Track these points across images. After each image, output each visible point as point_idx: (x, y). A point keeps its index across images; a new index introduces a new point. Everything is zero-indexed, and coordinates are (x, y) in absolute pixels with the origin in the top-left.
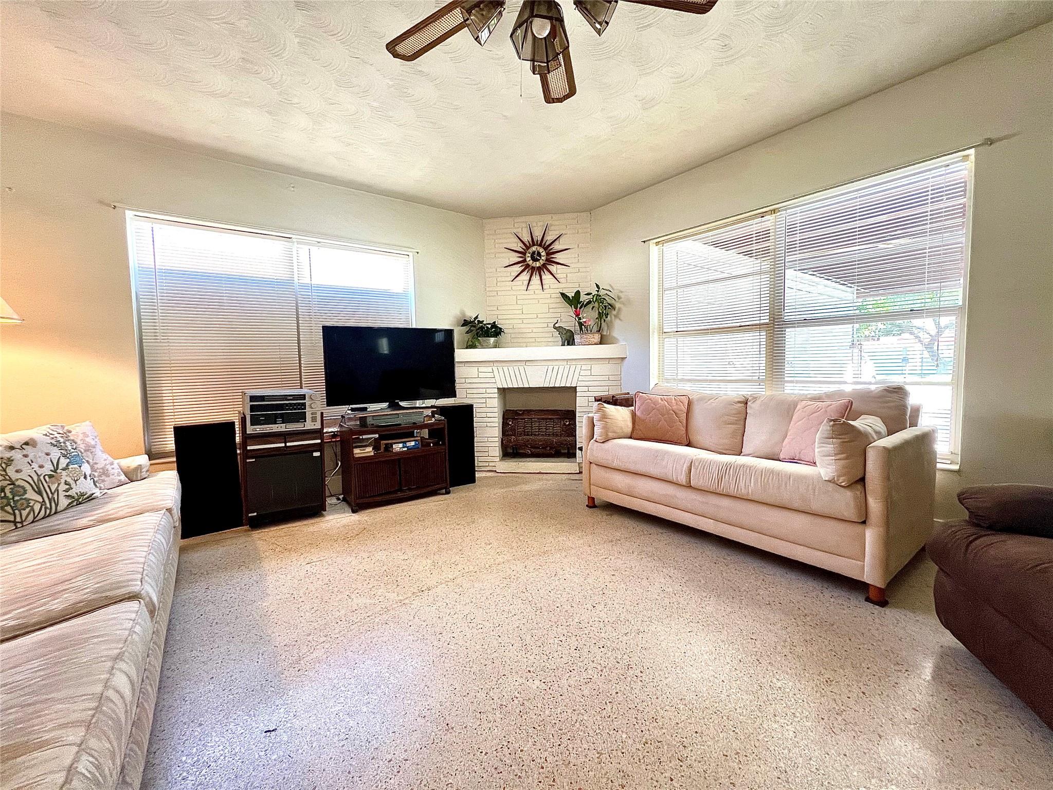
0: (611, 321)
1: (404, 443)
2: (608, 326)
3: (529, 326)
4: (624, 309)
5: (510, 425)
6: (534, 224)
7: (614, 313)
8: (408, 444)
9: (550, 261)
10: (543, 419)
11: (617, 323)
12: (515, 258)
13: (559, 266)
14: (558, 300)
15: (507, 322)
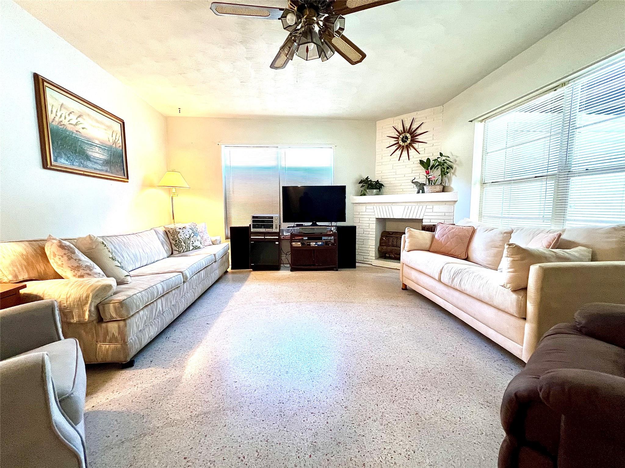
0: (451, 177)
1: (317, 242)
2: (449, 181)
3: (400, 182)
4: (458, 168)
5: (384, 240)
6: (406, 119)
7: (453, 171)
8: (318, 243)
9: (413, 141)
11: (454, 178)
12: (393, 141)
13: (420, 144)
14: (418, 165)
15: (386, 180)
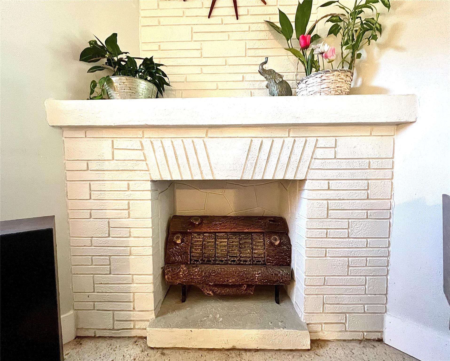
5: (178, 244)
10: (234, 233)
14: (262, 35)
15: (173, 70)
